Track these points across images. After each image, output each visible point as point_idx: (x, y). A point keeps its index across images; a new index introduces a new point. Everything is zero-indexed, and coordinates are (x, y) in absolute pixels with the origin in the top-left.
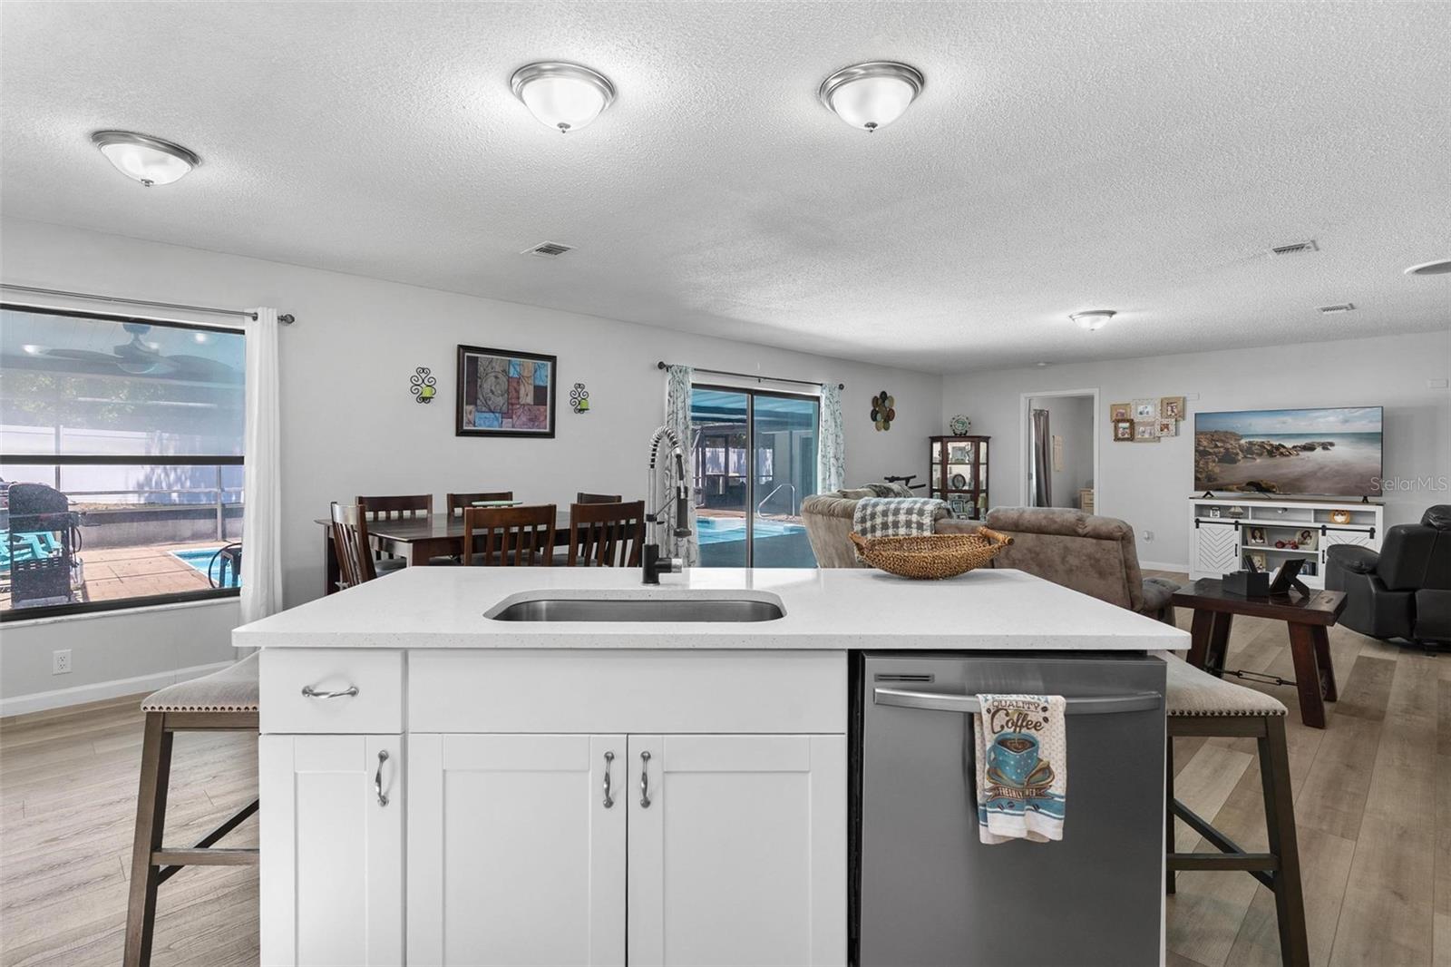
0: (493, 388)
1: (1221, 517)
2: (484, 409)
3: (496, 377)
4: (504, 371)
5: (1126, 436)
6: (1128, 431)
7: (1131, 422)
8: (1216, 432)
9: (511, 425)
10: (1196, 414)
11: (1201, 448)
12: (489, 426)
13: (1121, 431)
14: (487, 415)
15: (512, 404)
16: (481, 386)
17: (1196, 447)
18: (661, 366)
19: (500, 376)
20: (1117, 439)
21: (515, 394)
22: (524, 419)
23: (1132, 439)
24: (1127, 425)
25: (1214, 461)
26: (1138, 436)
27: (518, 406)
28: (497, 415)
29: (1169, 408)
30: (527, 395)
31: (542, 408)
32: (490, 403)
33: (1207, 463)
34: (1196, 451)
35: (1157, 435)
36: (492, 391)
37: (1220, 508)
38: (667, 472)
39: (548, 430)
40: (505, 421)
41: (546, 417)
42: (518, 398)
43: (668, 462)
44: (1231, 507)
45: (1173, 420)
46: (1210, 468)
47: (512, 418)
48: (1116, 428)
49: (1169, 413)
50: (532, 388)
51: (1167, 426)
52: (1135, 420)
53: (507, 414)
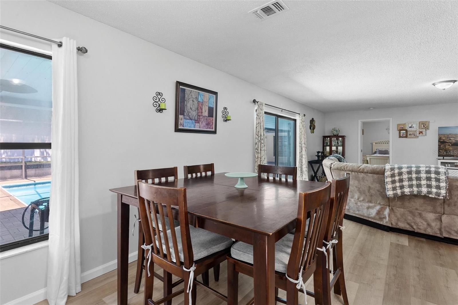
0: (191, 107)
1: (451, 167)
2: (187, 118)
3: (193, 101)
4: (196, 98)
5: (404, 136)
6: (405, 134)
7: (406, 130)
8: (450, 134)
9: (199, 127)
10: (439, 127)
11: (441, 140)
12: (190, 127)
13: (402, 134)
14: (188, 121)
15: (199, 116)
16: (186, 105)
17: (439, 140)
18: (254, 101)
19: (194, 100)
20: (400, 137)
21: (200, 110)
22: (204, 124)
23: (406, 137)
24: (404, 132)
25: (449, 145)
26: (408, 136)
27: (202, 117)
28: (193, 121)
29: (423, 125)
30: (205, 111)
31: (211, 118)
32: (190, 114)
33: (445, 146)
34: (439, 141)
35: (417, 135)
36: (191, 108)
37: (450, 163)
38: (256, 150)
39: (213, 130)
40: (196, 124)
41: (213, 123)
42: (202, 113)
43: (257, 146)
44: (455, 163)
45: (425, 130)
46: (446, 148)
47: (199, 123)
48: (400, 133)
49: (423, 127)
50: (207, 108)
51: (422, 132)
52: (408, 130)
53: (197, 121)
